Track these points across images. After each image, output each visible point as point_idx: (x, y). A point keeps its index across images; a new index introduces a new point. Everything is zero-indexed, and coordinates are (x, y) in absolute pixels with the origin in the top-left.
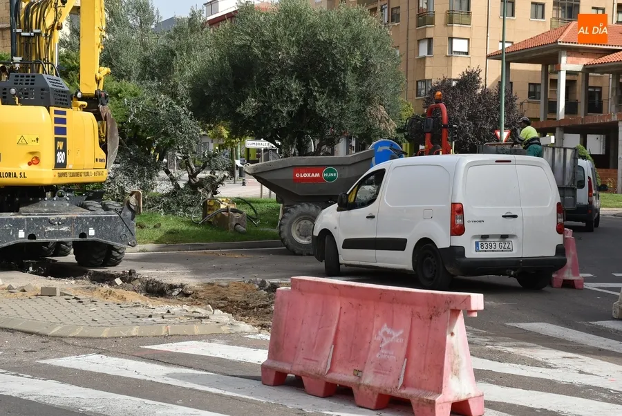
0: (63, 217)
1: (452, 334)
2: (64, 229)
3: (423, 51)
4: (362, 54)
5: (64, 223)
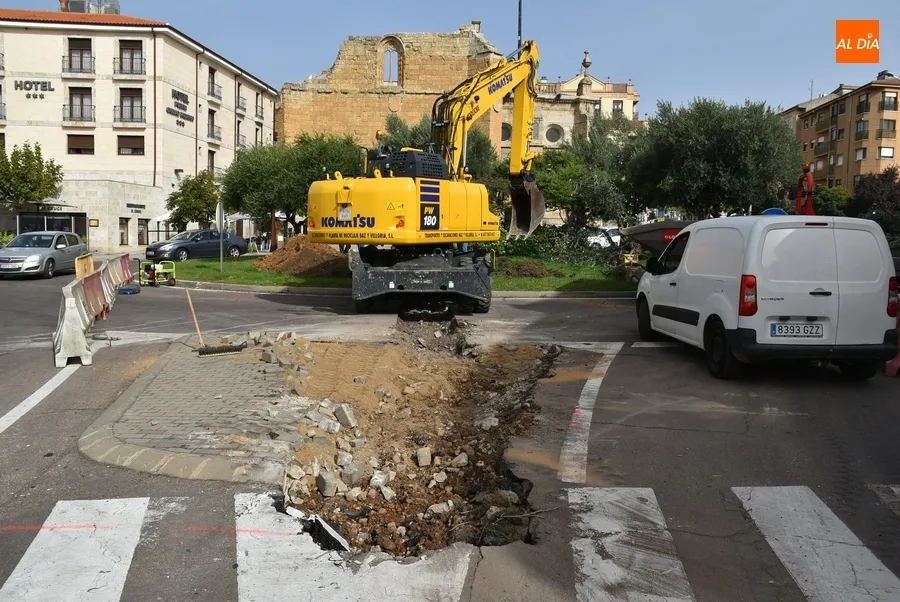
0: (426, 272)
2: (427, 281)
3: (860, 156)
4: (761, 140)
5: (427, 277)
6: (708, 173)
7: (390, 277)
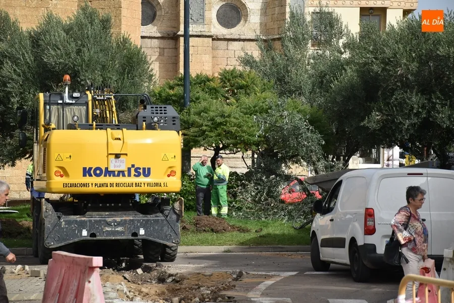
0: (118, 219)
1: (89, 282)
2: (119, 229)
5: (119, 224)
6: (423, 107)
7: (82, 225)
